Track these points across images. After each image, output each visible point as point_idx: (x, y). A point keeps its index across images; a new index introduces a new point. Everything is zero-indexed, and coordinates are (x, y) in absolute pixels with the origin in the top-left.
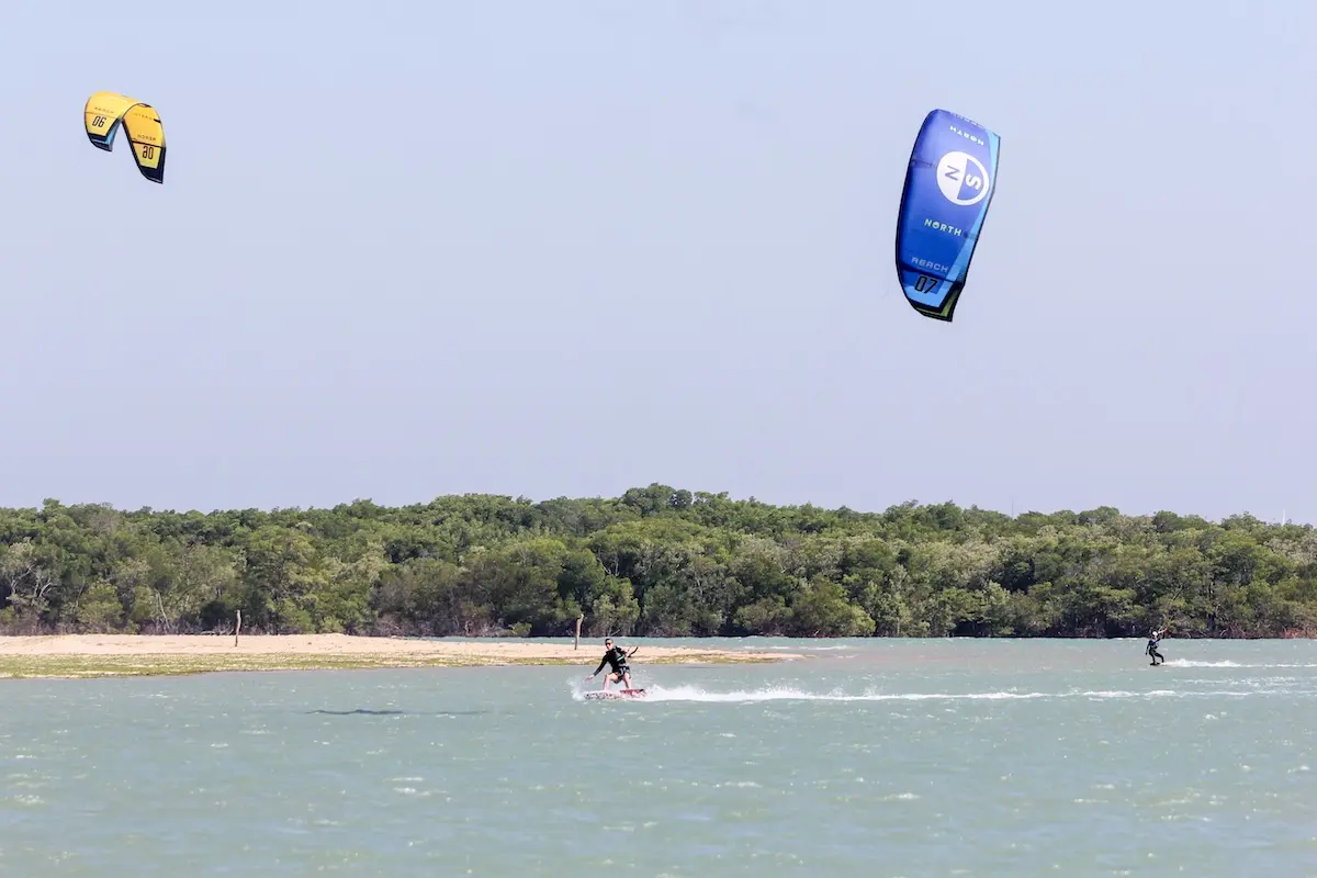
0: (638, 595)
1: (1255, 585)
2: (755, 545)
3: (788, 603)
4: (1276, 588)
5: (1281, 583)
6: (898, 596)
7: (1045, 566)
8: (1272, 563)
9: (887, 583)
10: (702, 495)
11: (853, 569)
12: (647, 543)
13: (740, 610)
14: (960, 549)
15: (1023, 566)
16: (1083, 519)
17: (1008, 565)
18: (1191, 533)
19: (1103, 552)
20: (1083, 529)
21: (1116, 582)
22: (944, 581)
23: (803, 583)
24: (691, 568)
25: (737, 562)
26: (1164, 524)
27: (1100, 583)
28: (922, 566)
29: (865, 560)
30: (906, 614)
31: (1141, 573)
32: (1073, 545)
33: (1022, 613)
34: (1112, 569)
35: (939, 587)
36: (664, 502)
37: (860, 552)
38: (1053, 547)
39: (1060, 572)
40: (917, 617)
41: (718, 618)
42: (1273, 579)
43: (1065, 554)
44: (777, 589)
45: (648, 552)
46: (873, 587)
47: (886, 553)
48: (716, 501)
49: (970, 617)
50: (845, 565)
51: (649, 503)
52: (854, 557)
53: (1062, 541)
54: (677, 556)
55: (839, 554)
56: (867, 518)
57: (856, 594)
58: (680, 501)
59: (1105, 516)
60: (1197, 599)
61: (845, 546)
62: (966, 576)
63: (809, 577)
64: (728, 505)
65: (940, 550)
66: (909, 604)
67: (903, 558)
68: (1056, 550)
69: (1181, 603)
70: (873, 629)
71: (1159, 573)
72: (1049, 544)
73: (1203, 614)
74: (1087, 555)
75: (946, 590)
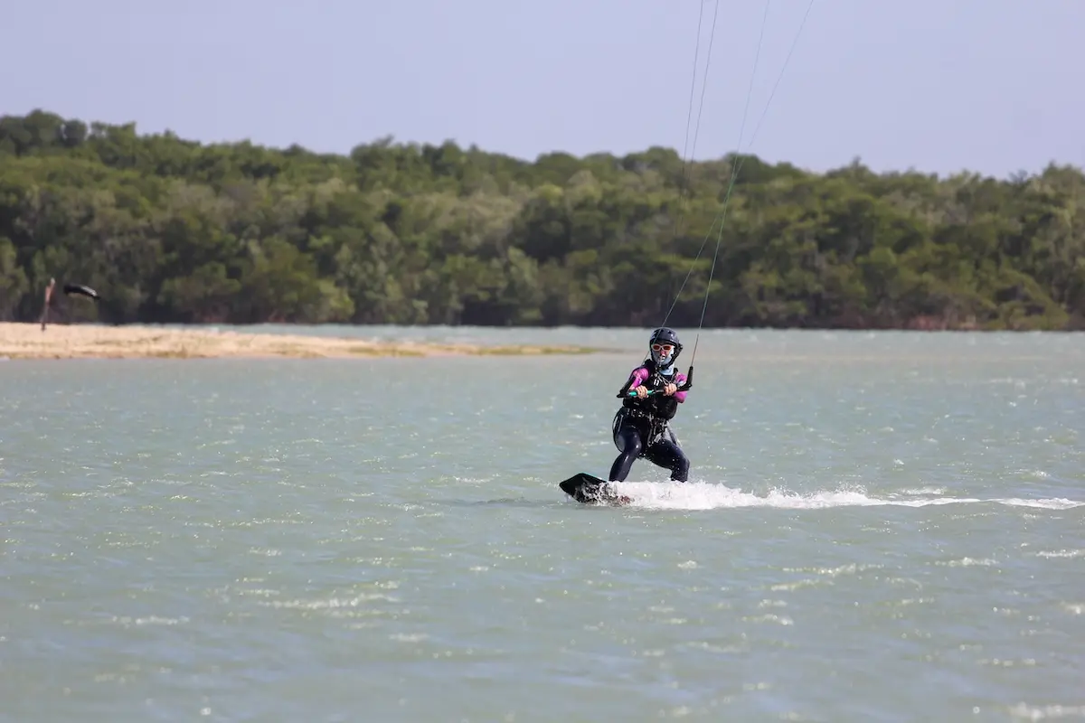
0: (24, 261)
1: (876, 254)
2: (186, 196)
3: (233, 273)
4: (905, 257)
5: (912, 253)
6: (382, 267)
7: (585, 228)
8: (899, 224)
9: (366, 249)
10: (98, 126)
11: (322, 228)
12: (34, 191)
13: (167, 285)
14: (465, 204)
15: (556, 227)
16: (630, 163)
17: (534, 225)
18: (780, 184)
19: (664, 208)
20: (631, 178)
21: (688, 248)
22: (448, 244)
23: (254, 248)
24: (97, 225)
25: (159, 217)
26: (745, 171)
27: (665, 248)
28: (418, 227)
29: (336, 216)
30: (394, 291)
31: (720, 238)
32: (622, 198)
33: (555, 290)
34: (680, 231)
35: (439, 255)
36: (47, 136)
37: (331, 206)
38: (596, 202)
39: (608, 234)
40: (410, 295)
41: (136, 294)
42: (900, 248)
43: (613, 211)
44: (214, 253)
45: (36, 203)
46: (345, 253)
47: (367, 207)
48: (121, 135)
49: (483, 296)
50: (311, 221)
51: (26, 136)
52: (323, 212)
53: (607, 194)
54: (77, 208)
55: (302, 209)
56: (327, 160)
57: (326, 265)
58: (69, 136)
59: (661, 159)
60: (795, 273)
61: (311, 196)
62: (476, 239)
63: (260, 238)
64: (136, 141)
65: (441, 204)
66: (398, 278)
67: (392, 215)
68: (601, 206)
69: (772, 280)
70: (351, 310)
71: (743, 237)
72: (592, 198)
73: (804, 295)
74: (643, 213)
75: (450, 259)
